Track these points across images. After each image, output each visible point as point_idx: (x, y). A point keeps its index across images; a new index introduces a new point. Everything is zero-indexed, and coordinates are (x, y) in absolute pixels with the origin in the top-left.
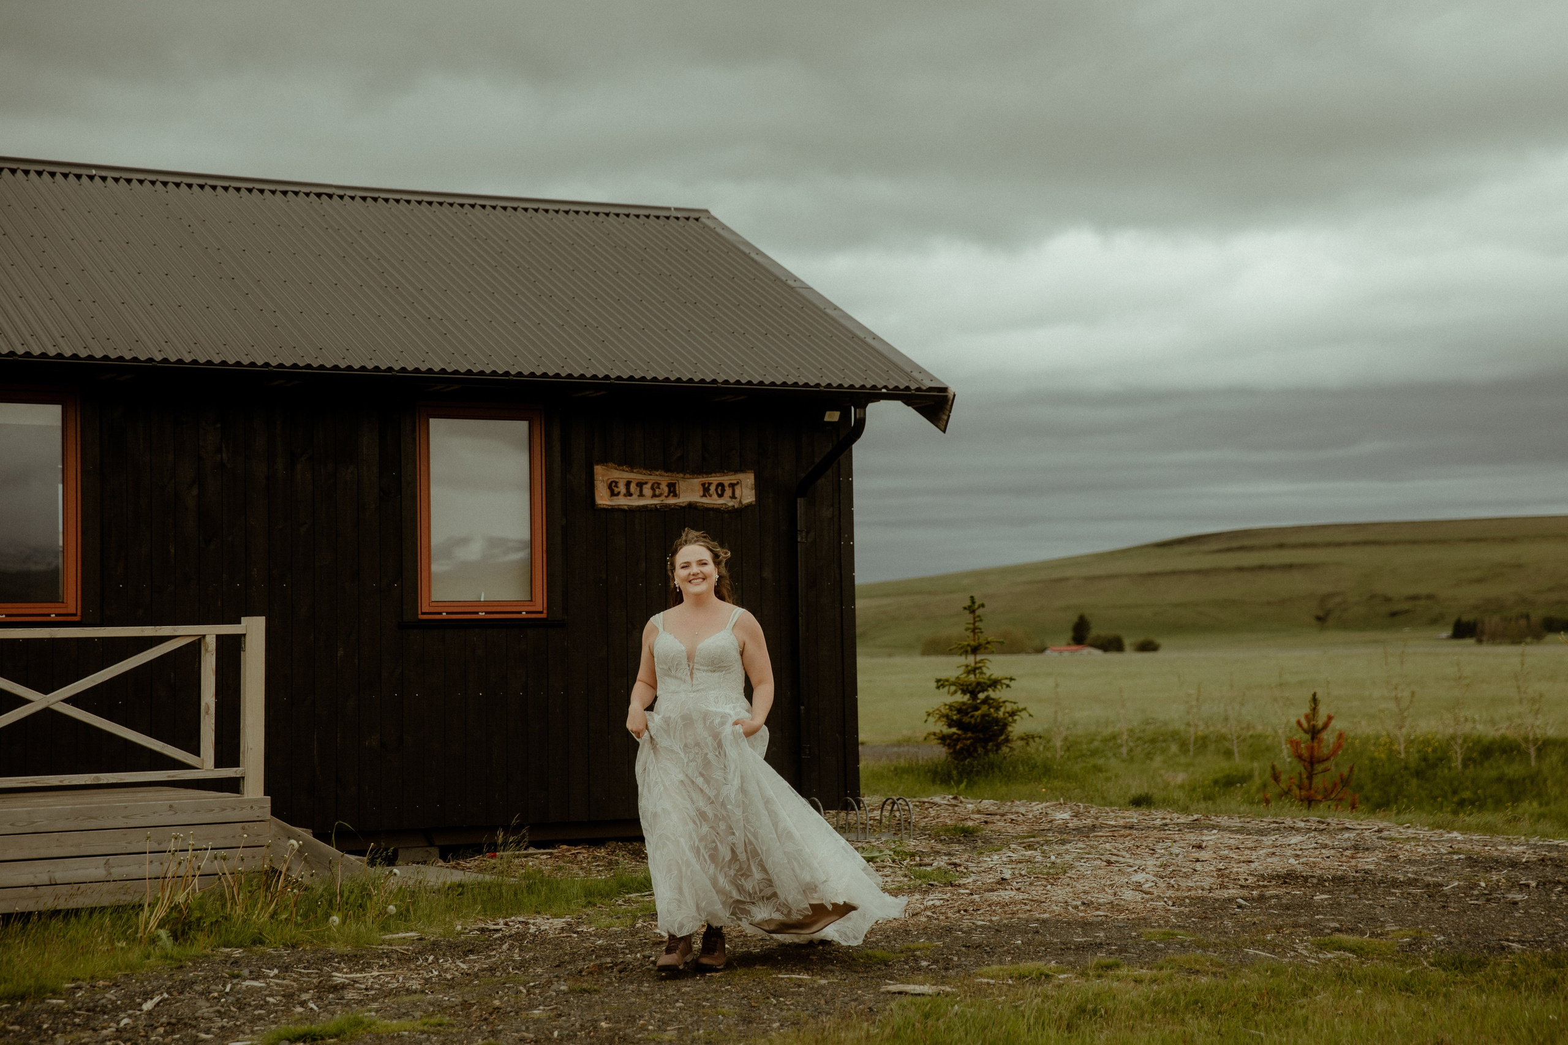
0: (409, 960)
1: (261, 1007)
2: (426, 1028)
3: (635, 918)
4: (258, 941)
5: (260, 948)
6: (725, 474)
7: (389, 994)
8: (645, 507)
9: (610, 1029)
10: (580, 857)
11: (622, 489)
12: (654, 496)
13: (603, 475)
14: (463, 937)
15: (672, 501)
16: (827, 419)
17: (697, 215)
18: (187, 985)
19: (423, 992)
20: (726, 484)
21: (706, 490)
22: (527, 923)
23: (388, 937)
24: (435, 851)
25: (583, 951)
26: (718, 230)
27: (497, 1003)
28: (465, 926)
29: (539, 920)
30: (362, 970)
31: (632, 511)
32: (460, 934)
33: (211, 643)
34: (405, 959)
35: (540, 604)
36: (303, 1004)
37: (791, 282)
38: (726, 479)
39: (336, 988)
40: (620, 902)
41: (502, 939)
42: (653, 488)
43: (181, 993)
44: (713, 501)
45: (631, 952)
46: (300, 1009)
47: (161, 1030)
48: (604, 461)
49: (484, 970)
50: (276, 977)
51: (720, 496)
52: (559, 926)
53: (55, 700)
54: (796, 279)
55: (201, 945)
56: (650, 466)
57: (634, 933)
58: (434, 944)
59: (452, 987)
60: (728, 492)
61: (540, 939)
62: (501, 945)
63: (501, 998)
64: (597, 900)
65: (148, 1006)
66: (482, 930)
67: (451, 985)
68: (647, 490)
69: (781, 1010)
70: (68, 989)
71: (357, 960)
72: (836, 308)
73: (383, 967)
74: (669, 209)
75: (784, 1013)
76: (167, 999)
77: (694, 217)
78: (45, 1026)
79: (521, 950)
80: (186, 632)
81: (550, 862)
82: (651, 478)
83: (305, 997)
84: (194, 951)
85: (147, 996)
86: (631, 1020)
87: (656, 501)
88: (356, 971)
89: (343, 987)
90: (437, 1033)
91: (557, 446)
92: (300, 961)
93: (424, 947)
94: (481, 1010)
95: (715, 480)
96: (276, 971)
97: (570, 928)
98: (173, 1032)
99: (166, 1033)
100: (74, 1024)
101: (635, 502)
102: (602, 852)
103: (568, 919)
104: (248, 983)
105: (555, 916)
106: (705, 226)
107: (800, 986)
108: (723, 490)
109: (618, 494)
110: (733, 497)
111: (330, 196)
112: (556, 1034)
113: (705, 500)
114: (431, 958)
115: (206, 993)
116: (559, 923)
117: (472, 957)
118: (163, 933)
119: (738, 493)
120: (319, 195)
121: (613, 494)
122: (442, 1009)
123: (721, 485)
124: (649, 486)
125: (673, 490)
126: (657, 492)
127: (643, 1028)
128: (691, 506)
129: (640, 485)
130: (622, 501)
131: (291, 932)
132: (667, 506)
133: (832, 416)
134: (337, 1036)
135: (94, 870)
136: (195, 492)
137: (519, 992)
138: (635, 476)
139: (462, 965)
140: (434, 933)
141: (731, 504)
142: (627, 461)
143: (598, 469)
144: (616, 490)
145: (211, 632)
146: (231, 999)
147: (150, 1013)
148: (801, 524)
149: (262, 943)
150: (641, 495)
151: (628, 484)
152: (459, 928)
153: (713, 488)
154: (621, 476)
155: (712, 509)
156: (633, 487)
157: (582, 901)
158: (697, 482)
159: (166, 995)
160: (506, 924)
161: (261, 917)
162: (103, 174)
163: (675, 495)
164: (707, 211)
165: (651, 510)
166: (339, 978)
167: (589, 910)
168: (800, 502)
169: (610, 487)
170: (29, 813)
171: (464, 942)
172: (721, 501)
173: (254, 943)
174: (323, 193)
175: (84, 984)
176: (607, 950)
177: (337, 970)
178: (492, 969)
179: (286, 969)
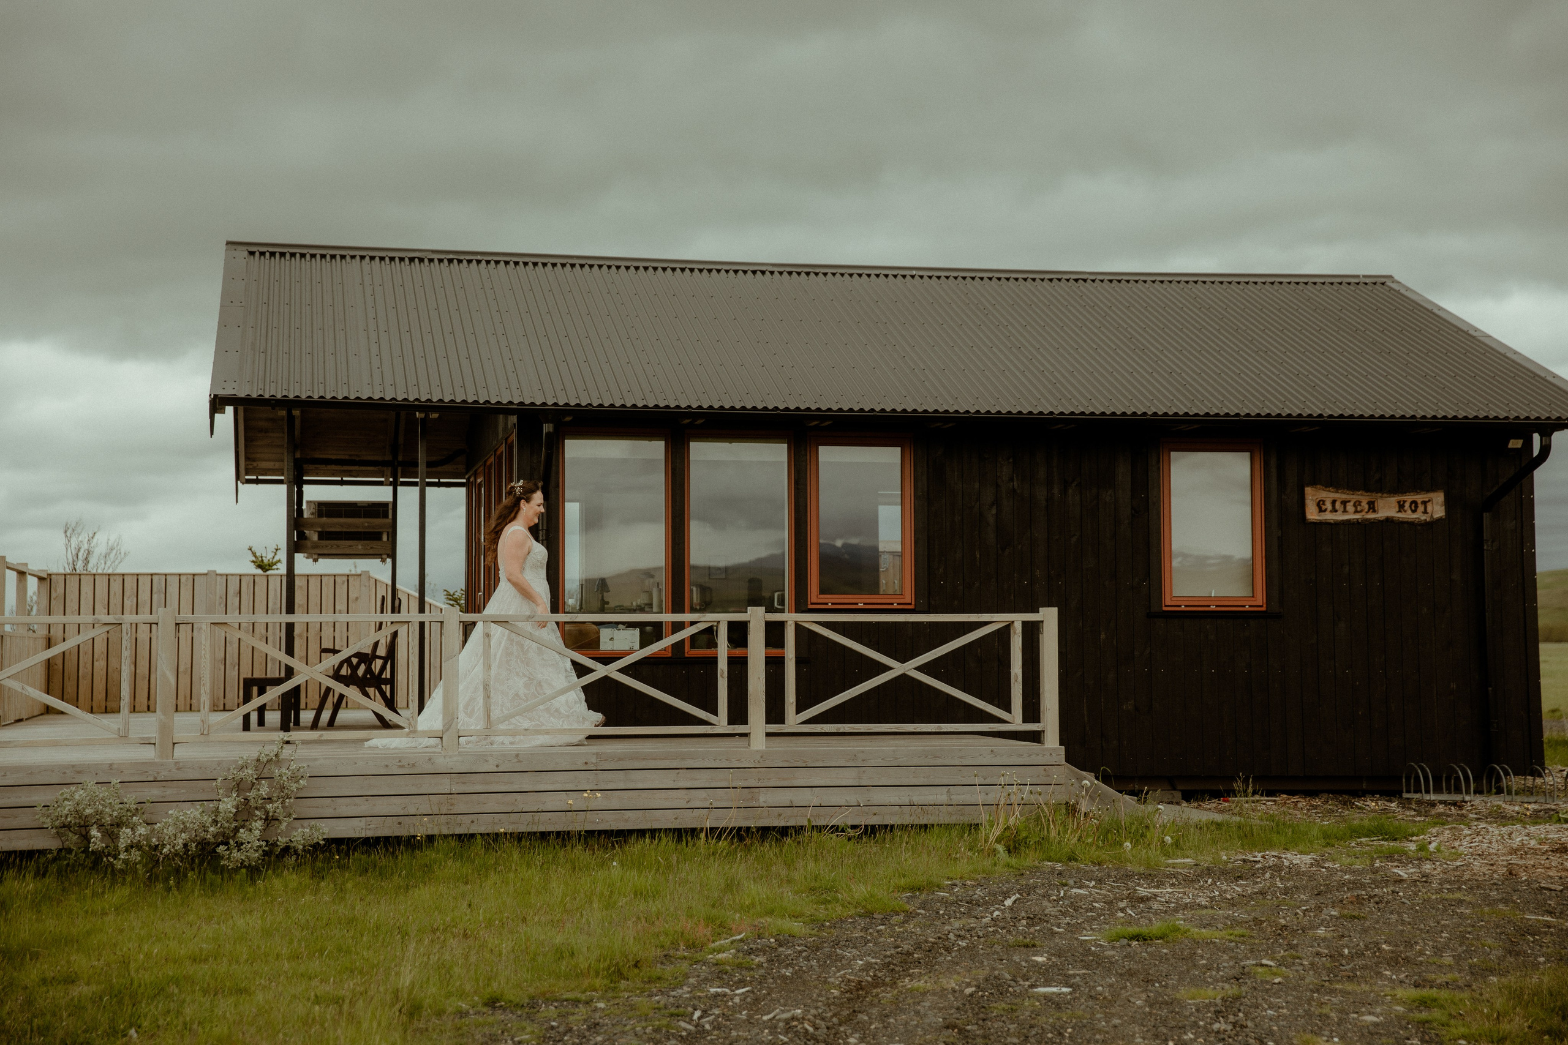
0: (1192, 881)
1: (1091, 910)
2: (1232, 938)
3: (1373, 860)
4: (1072, 858)
5: (1074, 863)
6: (1418, 493)
7: (1185, 907)
8: (1349, 521)
9: (1392, 952)
10: (1300, 805)
11: (1329, 506)
12: (1356, 512)
13: (1312, 495)
14: (1230, 866)
15: (1371, 516)
16: (1510, 446)
17: (1383, 280)
18: (1030, 889)
19: (1212, 908)
20: (1419, 502)
21: (1401, 507)
22: (1280, 858)
23: (1170, 861)
24: (1178, 795)
25: (1335, 884)
26: (1403, 291)
27: (1283, 921)
28: (1231, 856)
29: (1289, 856)
30: (1158, 887)
31: (1337, 524)
32: (1226, 863)
33: (1018, 627)
34: (1189, 881)
35: (1260, 599)
36: (1123, 910)
37: (1472, 332)
38: (1419, 498)
39: (1142, 900)
40: (1353, 844)
41: (1263, 869)
42: (1355, 505)
43: (1029, 895)
44: (1408, 515)
45: (1377, 887)
46: (1121, 914)
47: (1024, 922)
48: (1313, 483)
49: (1256, 893)
50: (1094, 887)
51: (1414, 511)
52: (1308, 862)
53: (909, 668)
54: (1476, 330)
55: (1030, 858)
56: (1352, 487)
57: (1375, 871)
58: (1208, 869)
59: (1233, 905)
60: (1421, 508)
61: (1294, 871)
62: (1264, 874)
63: (1284, 918)
64: (1333, 841)
65: (1008, 902)
66: (1244, 861)
67: (1232, 903)
68: (1350, 507)
69: (1541, 946)
70: (948, 885)
71: (1152, 877)
72: (1516, 353)
73: (1172, 885)
74: (1358, 276)
75: (1544, 949)
76: (1019, 899)
77: (1380, 283)
78: (941, 912)
79: (1281, 879)
80: (998, 620)
81: (1275, 808)
82: (1354, 497)
83: (1122, 905)
84: (1028, 862)
85: (1006, 896)
86: (1409, 945)
87: (1358, 516)
88: (1154, 887)
89: (1148, 899)
90: (1244, 943)
91: (1274, 472)
92: (1109, 876)
93: (1202, 871)
94: (1272, 927)
95: (1409, 498)
96: (1093, 883)
97: (1317, 863)
98: (1033, 925)
99: (1029, 926)
100: (961, 913)
101: (1340, 517)
102: (1316, 802)
103: (1313, 855)
104: (1074, 890)
105: (1301, 853)
106: (1391, 289)
107: (1549, 927)
108: (1416, 507)
109: (1325, 510)
110: (1425, 512)
111: (1085, 280)
112: (1346, 951)
113: (1400, 515)
114: (1210, 881)
115: (1046, 896)
116: (1308, 859)
117: (1241, 882)
118: (1000, 848)
119: (1429, 509)
120: (1076, 280)
121: (1321, 510)
122: (1240, 923)
123: (1414, 502)
124: (1352, 503)
125: (1372, 506)
126: (1359, 508)
127: (1421, 953)
128: (1389, 520)
129: (1344, 503)
130: (1329, 517)
131: (1094, 853)
132: (1367, 520)
133: (1515, 444)
134: (1161, 938)
135: (940, 796)
136: (994, 511)
137: (1296, 914)
138: (1340, 496)
139: (1237, 889)
140: (1206, 861)
141: (1423, 518)
142: (1332, 483)
143: (1308, 490)
144: (1324, 507)
145: (1018, 619)
146: (1067, 902)
147: (1011, 908)
148: (1486, 535)
149: (1076, 860)
150: (1345, 511)
151: (1334, 502)
152: (1225, 858)
153: (1407, 505)
154: (1328, 495)
155: (1407, 523)
156: (1338, 505)
157: (1322, 842)
158: (1393, 500)
159: (1018, 895)
160: (1263, 857)
161: (1071, 840)
162: (921, 273)
163: (1374, 511)
164: (1390, 277)
165: (1354, 524)
166: (1143, 891)
167: (1328, 850)
168: (1486, 516)
169: (1318, 505)
170: (894, 751)
171: (1233, 869)
172: (1414, 516)
173: (1070, 860)
174: (1080, 279)
175: (957, 882)
176: (1355, 885)
177: (1138, 885)
178: (1263, 893)
179: (1100, 881)
